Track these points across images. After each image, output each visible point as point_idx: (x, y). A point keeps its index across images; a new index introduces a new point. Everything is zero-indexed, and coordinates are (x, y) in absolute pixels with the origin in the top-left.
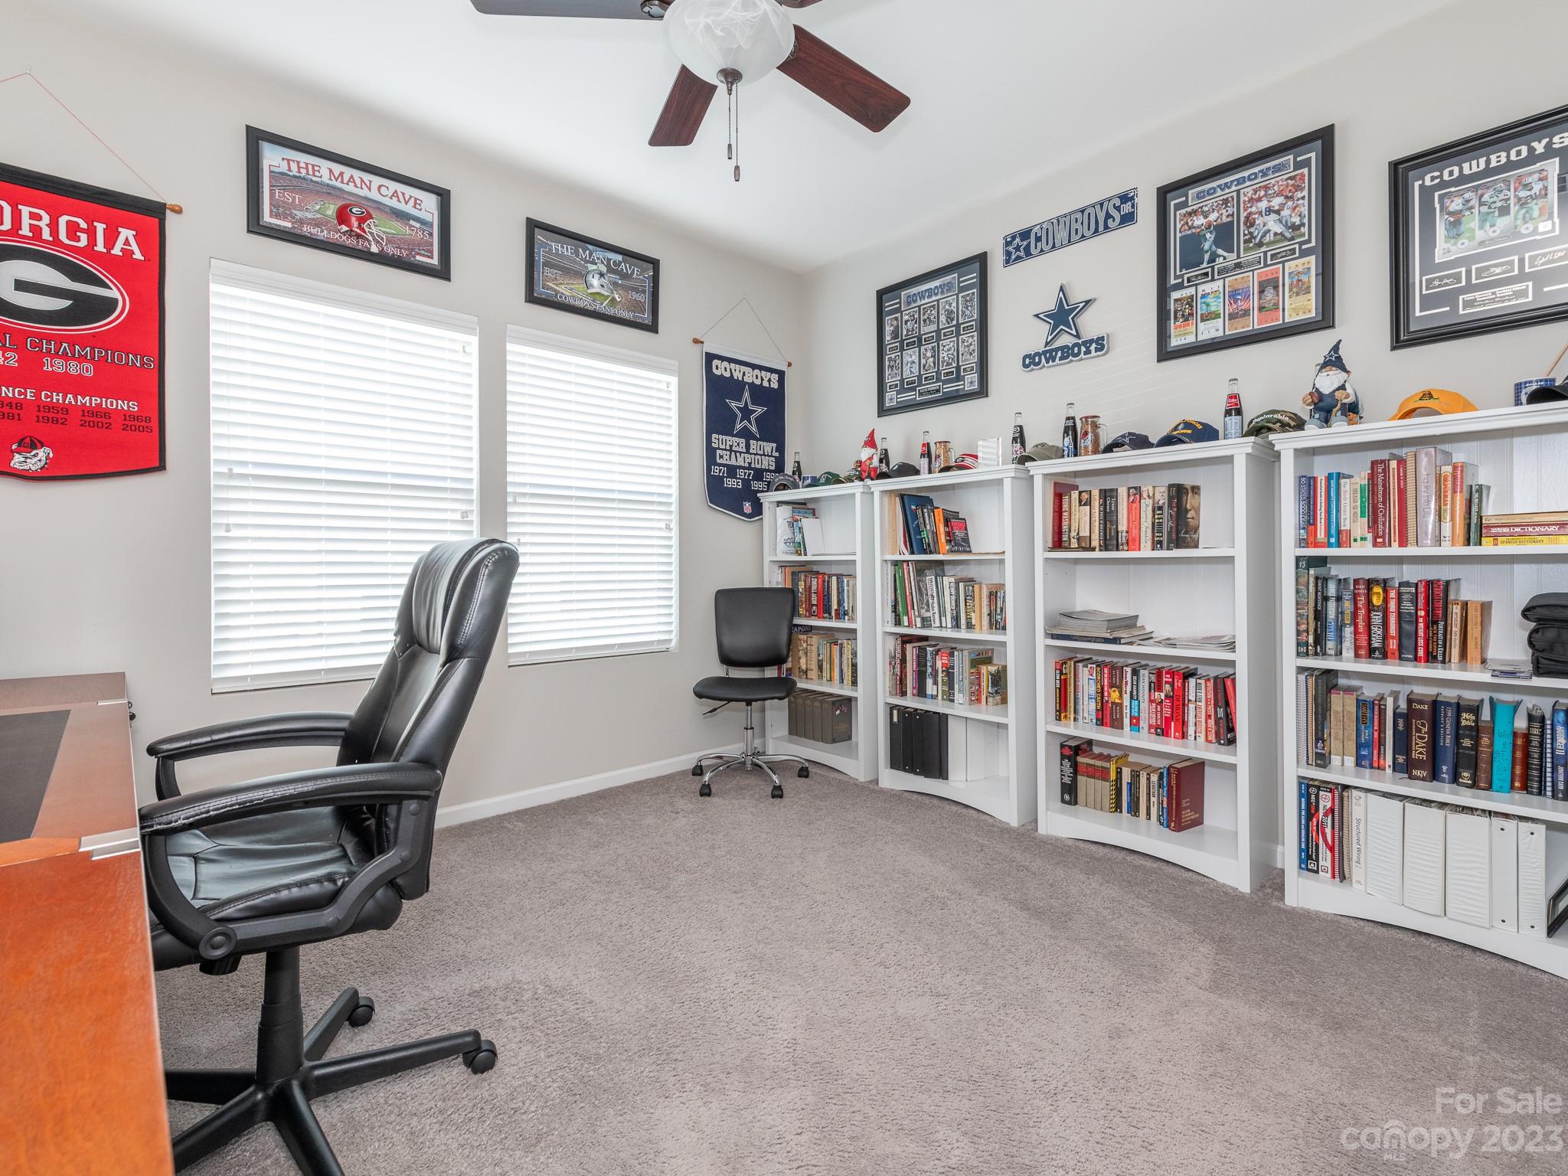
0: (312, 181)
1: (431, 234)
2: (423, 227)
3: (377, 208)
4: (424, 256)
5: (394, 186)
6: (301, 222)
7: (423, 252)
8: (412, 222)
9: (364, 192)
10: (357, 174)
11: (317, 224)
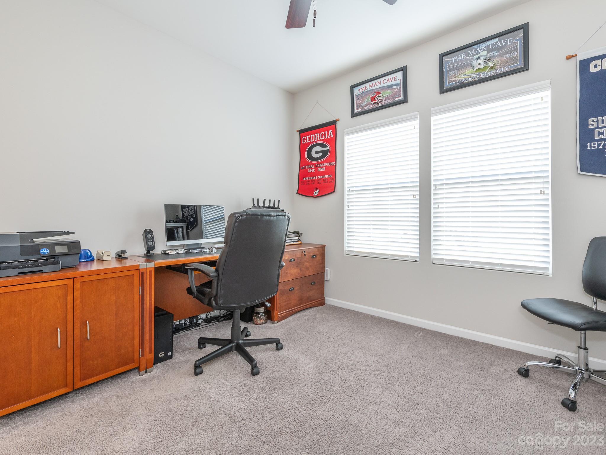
0: (365, 92)
1: (400, 88)
2: (398, 86)
3: (383, 89)
4: (398, 97)
5: (387, 78)
6: (363, 107)
7: (397, 96)
8: (394, 87)
9: (380, 86)
10: (376, 81)
11: (367, 105)
